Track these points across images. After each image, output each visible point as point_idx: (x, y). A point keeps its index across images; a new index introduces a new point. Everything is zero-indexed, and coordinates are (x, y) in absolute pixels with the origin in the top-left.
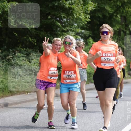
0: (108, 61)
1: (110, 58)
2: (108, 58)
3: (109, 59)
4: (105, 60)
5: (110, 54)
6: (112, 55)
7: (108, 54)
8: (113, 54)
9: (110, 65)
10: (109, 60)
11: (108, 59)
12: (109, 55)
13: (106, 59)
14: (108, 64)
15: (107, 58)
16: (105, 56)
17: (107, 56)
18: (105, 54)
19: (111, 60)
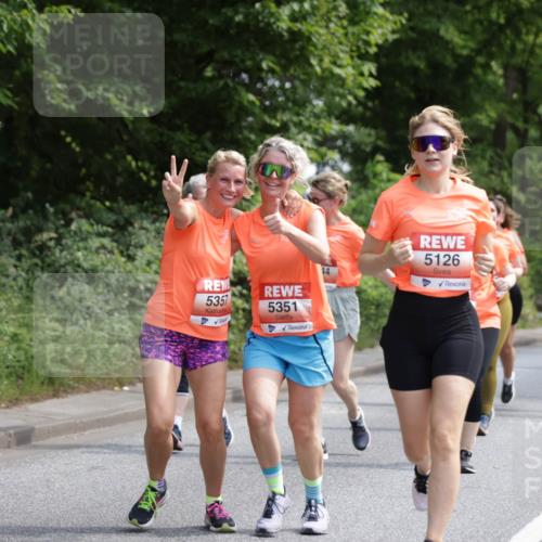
0: (441, 267)
1: (452, 254)
2: (442, 254)
3: (447, 258)
4: (428, 261)
5: (449, 238)
6: (460, 242)
7: (443, 238)
8: (463, 237)
9: (449, 284)
10: (445, 264)
11: (442, 260)
12: (448, 242)
13: (435, 260)
14: (440, 280)
15: (438, 256)
16: (428, 246)
17: (439, 247)
18: (428, 238)
19: (456, 262)
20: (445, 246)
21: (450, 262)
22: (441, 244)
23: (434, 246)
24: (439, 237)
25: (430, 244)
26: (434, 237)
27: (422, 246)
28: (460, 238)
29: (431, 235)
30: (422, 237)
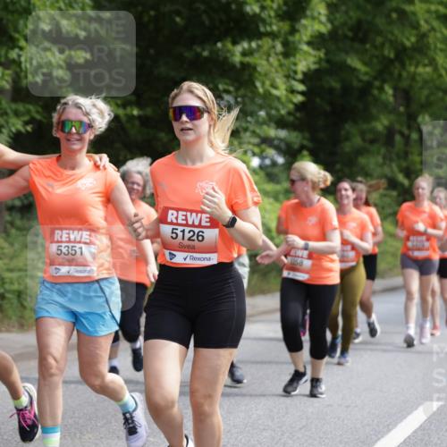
0: (186, 242)
1: (196, 230)
2: (187, 229)
3: (192, 233)
4: (174, 235)
5: (194, 214)
6: (205, 219)
7: (189, 214)
8: (208, 216)
9: (194, 259)
10: (189, 239)
11: (187, 235)
12: (193, 218)
13: (180, 234)
14: (185, 254)
15: (183, 231)
16: (175, 221)
17: (184, 222)
18: (175, 212)
19: (200, 238)
20: (190, 222)
21: (195, 238)
22: (186, 220)
23: (180, 221)
24: (184, 213)
25: (177, 218)
26: (181, 213)
27: (169, 220)
28: (204, 216)
29: (178, 210)
30: (170, 212)
